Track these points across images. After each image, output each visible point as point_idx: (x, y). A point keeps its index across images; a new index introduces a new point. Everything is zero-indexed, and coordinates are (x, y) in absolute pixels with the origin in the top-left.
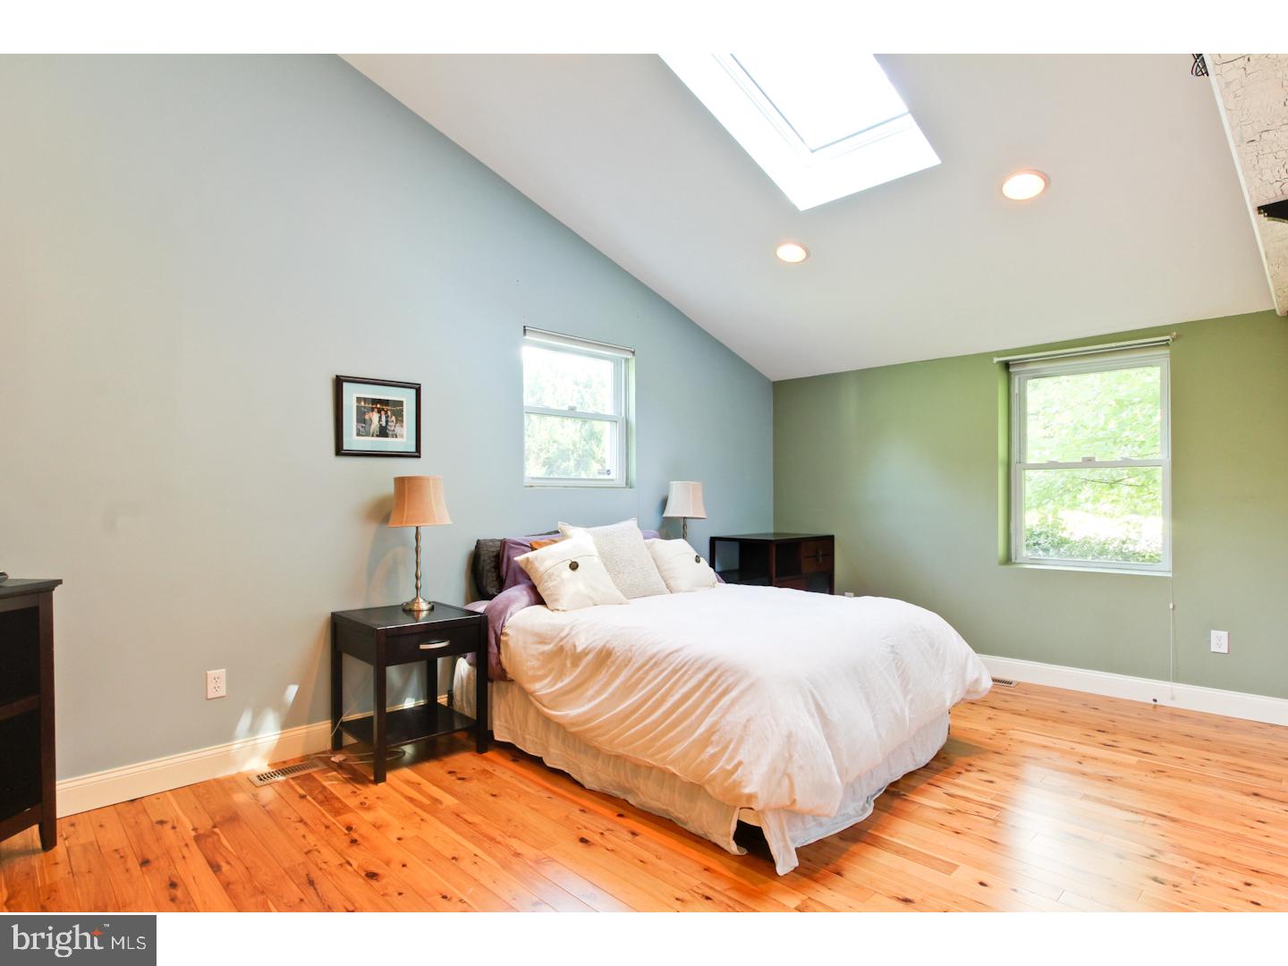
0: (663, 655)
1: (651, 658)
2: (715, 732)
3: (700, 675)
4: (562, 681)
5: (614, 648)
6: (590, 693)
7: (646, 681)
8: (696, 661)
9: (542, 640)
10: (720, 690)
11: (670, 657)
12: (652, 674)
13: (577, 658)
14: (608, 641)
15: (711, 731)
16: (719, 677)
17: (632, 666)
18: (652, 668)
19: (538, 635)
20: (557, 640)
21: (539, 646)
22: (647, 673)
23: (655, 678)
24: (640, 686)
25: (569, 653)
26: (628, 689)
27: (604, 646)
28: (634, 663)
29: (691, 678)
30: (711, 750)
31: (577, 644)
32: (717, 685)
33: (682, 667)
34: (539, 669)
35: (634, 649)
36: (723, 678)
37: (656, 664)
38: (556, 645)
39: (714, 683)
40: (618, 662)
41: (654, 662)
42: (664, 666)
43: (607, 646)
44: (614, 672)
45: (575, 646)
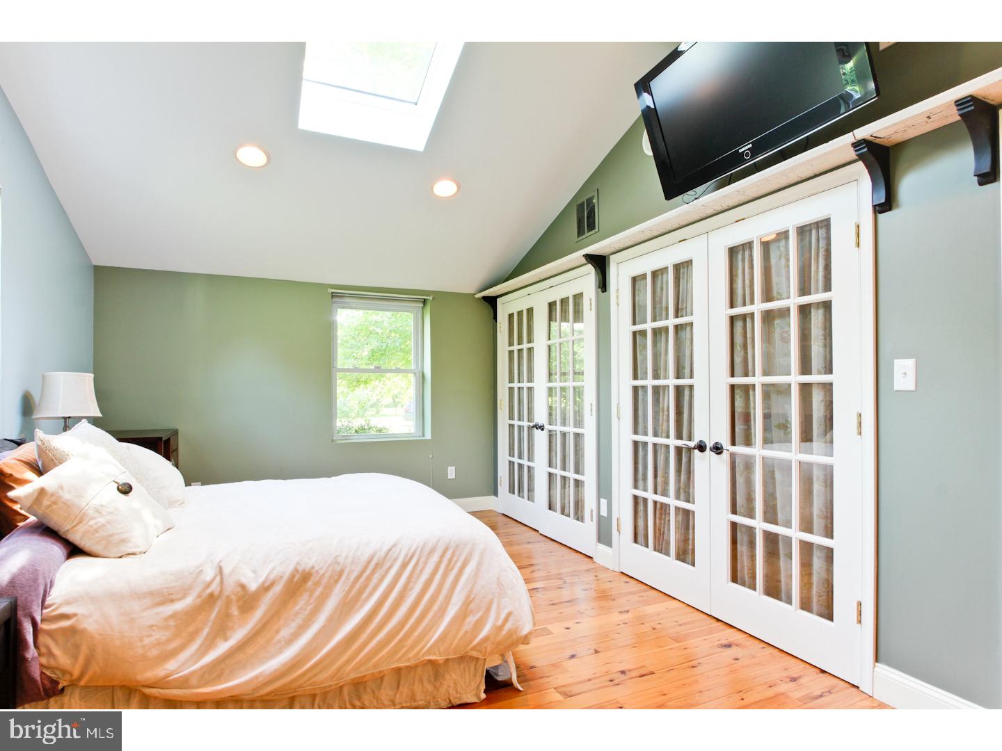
0: (383, 554)
1: (369, 562)
2: (471, 602)
3: (435, 558)
4: (226, 639)
5: (313, 567)
6: (285, 633)
7: (369, 589)
8: (424, 546)
9: (165, 597)
10: (459, 564)
11: (391, 552)
12: (377, 576)
13: (248, 600)
14: (298, 563)
15: (467, 602)
16: (453, 553)
17: (348, 578)
18: (373, 572)
19: (151, 594)
20: (198, 589)
21: (161, 609)
22: (369, 578)
23: (382, 580)
24: (364, 596)
25: (234, 597)
26: (347, 607)
27: (296, 570)
28: (349, 574)
29: (425, 564)
30: (471, 619)
31: (244, 581)
32: (453, 562)
33: (411, 558)
34: (169, 640)
35: (341, 560)
36: (458, 553)
37: (377, 566)
38: (199, 596)
39: (450, 561)
40: (325, 581)
41: (376, 565)
42: (387, 565)
43: (300, 569)
44: (322, 593)
45: (243, 587)
